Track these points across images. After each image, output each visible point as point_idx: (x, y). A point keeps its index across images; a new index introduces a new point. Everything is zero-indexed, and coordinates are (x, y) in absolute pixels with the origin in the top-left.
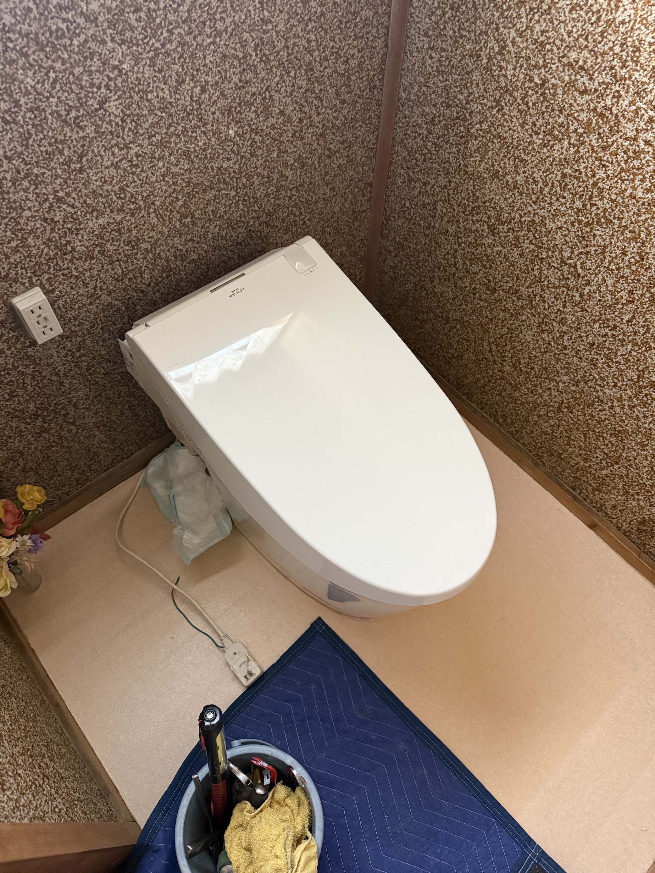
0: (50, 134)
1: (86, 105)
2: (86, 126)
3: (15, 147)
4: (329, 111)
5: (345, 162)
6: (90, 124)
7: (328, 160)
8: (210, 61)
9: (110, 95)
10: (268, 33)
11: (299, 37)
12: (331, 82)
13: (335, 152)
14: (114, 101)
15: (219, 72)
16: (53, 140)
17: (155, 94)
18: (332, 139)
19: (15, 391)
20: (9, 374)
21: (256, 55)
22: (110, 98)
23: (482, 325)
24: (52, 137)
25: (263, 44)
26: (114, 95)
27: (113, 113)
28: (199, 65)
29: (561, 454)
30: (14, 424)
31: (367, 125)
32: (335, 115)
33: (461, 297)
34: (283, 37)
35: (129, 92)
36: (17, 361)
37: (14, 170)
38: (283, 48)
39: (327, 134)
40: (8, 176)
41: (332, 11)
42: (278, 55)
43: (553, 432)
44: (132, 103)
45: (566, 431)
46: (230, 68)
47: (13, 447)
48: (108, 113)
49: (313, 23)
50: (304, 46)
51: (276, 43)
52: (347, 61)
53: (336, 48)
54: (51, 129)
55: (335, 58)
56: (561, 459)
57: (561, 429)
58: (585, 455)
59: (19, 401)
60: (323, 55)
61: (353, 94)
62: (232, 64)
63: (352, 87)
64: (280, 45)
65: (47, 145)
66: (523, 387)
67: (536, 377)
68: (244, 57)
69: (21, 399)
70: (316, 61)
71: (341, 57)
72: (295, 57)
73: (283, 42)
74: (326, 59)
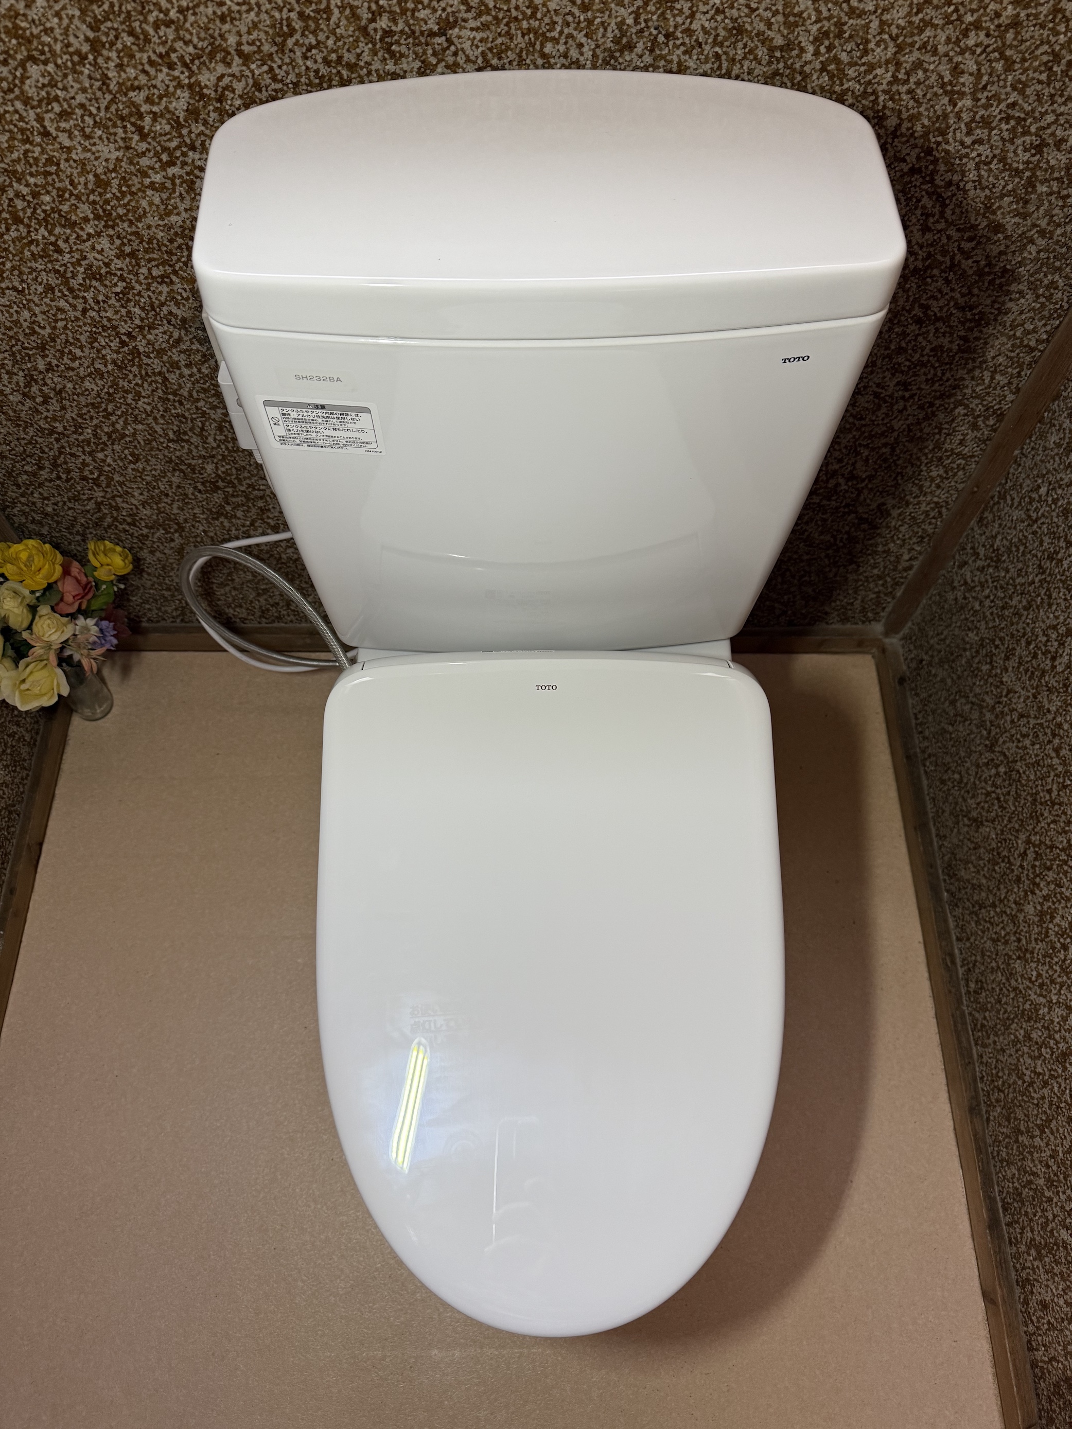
0: (330, 42)
1: (413, 15)
2: (402, 55)
3: (260, 40)
4: (952, 232)
5: (955, 347)
6: (412, 56)
7: (914, 327)
8: (703, 27)
9: (465, 16)
10: (859, 16)
11: (935, 52)
12: (979, 176)
13: (938, 319)
14: (472, 29)
15: (717, 56)
16: (334, 56)
17: (562, 48)
18: (940, 291)
19: (185, 433)
20: (181, 404)
21: (817, 53)
22: (465, 20)
23: (1035, 800)
24: (334, 51)
25: (839, 35)
26: (475, 18)
27: (462, 49)
28: (676, 27)
29: (1022, 1133)
30: (176, 480)
31: (1038, 297)
32: (967, 246)
33: (1032, 722)
34: (894, 39)
35: (507, 25)
36: (198, 391)
37: (251, 81)
38: (887, 62)
39: (932, 277)
40: (239, 87)
41: (1042, 26)
42: (867, 72)
43: (1031, 1084)
44: (508, 48)
45: (1051, 1104)
46: (745, 58)
47: (168, 511)
48: (453, 48)
49: (982, 34)
50: (942, 77)
51: (872, 45)
52: (1039, 149)
53: (1022, 109)
54: (335, 34)
55: (1013, 130)
56: (1017, 1141)
57: (1046, 1092)
58: (1055, 1175)
59: (190, 451)
60: (982, 112)
61: (1029, 222)
62: (750, 52)
63: (1031, 208)
64: (879, 54)
65: (320, 60)
66: (1034, 965)
67: (1061, 967)
68: (788, 47)
69: (195, 451)
70: (959, 118)
71: (1026, 133)
72: (909, 92)
73: (892, 49)
74: (986, 123)
